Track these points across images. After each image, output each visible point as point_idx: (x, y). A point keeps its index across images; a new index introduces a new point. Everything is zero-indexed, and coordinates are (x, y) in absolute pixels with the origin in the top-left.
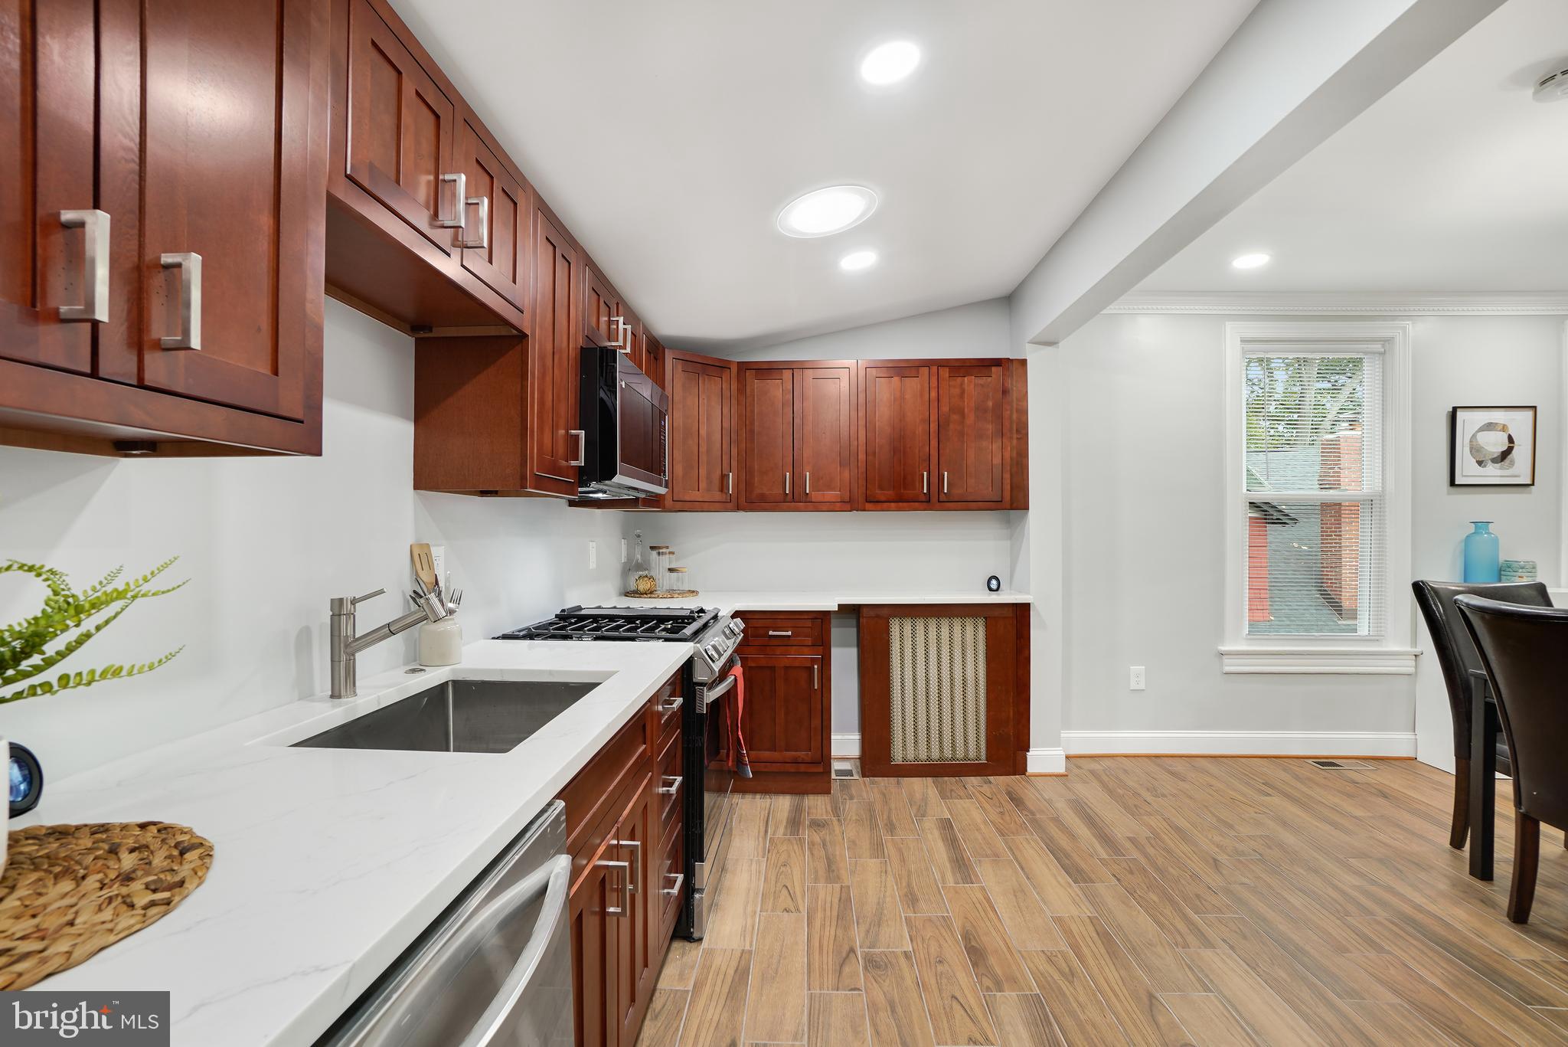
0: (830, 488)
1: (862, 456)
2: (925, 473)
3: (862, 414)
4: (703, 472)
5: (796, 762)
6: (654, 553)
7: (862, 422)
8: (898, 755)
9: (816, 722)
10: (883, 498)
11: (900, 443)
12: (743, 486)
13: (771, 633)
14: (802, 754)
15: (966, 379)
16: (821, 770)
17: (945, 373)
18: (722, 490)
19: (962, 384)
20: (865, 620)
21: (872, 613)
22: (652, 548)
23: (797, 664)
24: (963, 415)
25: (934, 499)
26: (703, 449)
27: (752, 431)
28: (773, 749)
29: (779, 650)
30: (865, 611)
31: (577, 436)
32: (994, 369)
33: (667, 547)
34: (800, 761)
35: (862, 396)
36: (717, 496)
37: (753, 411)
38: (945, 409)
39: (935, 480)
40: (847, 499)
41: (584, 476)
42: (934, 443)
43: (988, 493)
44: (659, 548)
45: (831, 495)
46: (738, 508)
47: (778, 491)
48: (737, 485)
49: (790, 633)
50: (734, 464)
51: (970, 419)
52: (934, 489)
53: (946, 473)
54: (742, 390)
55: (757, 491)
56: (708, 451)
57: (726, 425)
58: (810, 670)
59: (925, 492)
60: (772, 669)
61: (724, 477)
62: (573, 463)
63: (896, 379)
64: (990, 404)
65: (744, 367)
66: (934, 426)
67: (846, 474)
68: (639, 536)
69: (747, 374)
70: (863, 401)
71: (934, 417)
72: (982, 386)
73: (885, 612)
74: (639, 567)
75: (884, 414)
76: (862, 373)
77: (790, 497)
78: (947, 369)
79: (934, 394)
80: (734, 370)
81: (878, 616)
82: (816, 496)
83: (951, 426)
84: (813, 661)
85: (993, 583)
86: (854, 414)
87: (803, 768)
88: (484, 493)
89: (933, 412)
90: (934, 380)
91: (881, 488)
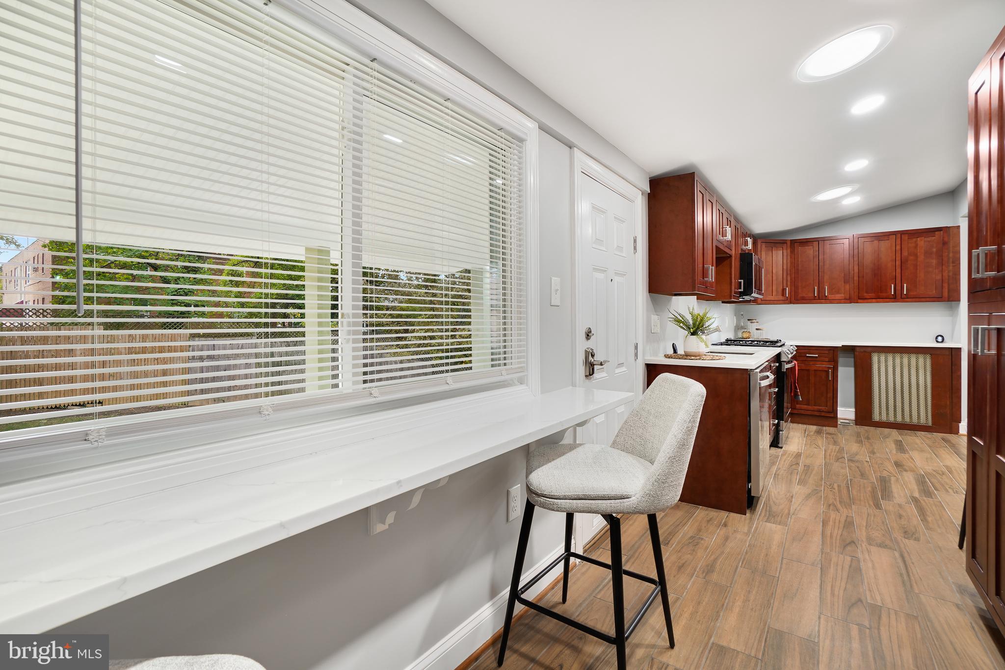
0: (838, 292)
1: (856, 278)
2: (893, 285)
3: (856, 259)
4: (774, 288)
5: (819, 411)
6: (749, 322)
7: (856, 263)
8: (876, 417)
9: (830, 395)
10: (868, 297)
11: (878, 270)
12: (793, 293)
13: (807, 355)
14: (823, 408)
15: (918, 239)
16: (832, 416)
17: (905, 237)
18: (783, 295)
19: (916, 242)
20: (857, 353)
21: (862, 350)
22: (748, 320)
23: (820, 369)
24: (916, 256)
25: (898, 296)
26: (774, 278)
27: (798, 269)
28: (808, 405)
29: (811, 363)
30: (858, 349)
31: (741, 282)
32: (936, 233)
33: (756, 320)
34: (821, 411)
35: (856, 251)
36: (781, 298)
37: (798, 261)
38: (905, 254)
39: (899, 288)
40: (848, 297)
41: (742, 294)
42: (898, 270)
43: (933, 292)
44: (752, 320)
45: (838, 296)
46: (791, 303)
47: (810, 295)
48: (790, 293)
49: (817, 356)
50: (789, 283)
51: (921, 257)
52: (898, 292)
53: (905, 285)
54: (793, 252)
55: (800, 295)
56: (777, 279)
57: (785, 267)
58: (827, 372)
59: (893, 293)
60: (808, 370)
61: (784, 290)
62: (740, 290)
63: (876, 242)
64: (934, 250)
65: (793, 242)
66: (898, 263)
67: (847, 287)
68: (742, 315)
69: (795, 245)
70: (856, 253)
71: (898, 258)
72: (929, 241)
73: (869, 349)
74: (742, 328)
75: (868, 259)
76: (856, 240)
77: (817, 298)
78: (907, 235)
79: (898, 247)
80: (789, 243)
81: (865, 352)
82: (831, 297)
83: (909, 262)
84: (829, 368)
85: (940, 338)
86: (851, 260)
87: (823, 414)
88: (707, 300)
89: (898, 255)
90: (898, 242)
91: (867, 292)
